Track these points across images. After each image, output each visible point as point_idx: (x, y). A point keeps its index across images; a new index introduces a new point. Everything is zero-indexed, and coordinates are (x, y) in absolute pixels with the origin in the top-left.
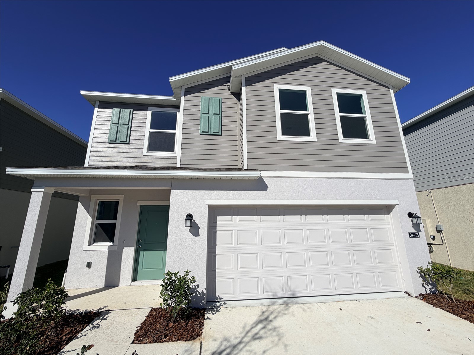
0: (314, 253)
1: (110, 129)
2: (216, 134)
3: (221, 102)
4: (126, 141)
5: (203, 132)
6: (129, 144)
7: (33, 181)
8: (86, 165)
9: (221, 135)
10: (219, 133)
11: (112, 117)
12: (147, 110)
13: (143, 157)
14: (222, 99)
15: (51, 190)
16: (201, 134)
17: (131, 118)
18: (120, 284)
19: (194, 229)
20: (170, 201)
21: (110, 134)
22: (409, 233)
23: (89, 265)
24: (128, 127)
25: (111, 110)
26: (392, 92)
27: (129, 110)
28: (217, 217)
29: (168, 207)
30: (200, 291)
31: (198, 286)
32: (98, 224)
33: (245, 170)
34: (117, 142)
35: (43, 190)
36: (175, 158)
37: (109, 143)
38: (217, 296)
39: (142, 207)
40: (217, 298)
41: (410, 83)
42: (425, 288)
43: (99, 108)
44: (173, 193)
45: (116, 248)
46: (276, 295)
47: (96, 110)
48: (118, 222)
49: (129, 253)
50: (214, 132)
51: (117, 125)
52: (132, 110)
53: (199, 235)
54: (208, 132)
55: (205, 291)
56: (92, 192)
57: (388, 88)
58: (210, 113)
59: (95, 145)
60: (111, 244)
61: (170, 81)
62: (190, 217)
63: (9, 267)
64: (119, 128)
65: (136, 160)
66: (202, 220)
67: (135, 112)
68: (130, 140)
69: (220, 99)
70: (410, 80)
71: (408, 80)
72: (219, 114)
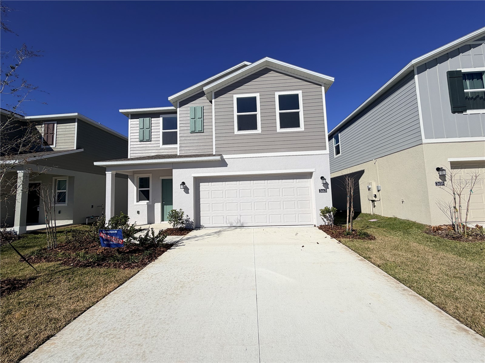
0: (257, 203)
1: (139, 133)
2: (200, 132)
3: (202, 109)
4: (149, 140)
5: (192, 131)
6: (151, 141)
7: (106, 168)
8: (129, 157)
9: (203, 132)
10: (202, 131)
11: (139, 124)
12: (159, 117)
13: (160, 149)
14: (203, 107)
15: (115, 172)
16: (191, 133)
17: (150, 124)
18: (155, 223)
19: (186, 190)
20: (172, 176)
21: (139, 135)
22: (319, 190)
23: (138, 212)
24: (149, 130)
25: (138, 120)
26: (323, 88)
27: (149, 118)
28: (200, 183)
29: (172, 180)
30: (191, 221)
31: (190, 218)
32: (140, 190)
33: (214, 155)
34: (144, 141)
35: (111, 172)
36: (176, 148)
37: (140, 142)
38: (201, 225)
39: (163, 180)
40: (201, 226)
41: (334, 82)
42: (325, 222)
43: (131, 119)
44: (174, 171)
45: (151, 203)
46: (232, 225)
47: (130, 120)
48: (150, 189)
49: (158, 206)
50: (198, 131)
51: (143, 129)
52: (150, 118)
53: (189, 193)
54: (195, 131)
55: (193, 221)
56: (134, 173)
57: (321, 85)
58: (196, 118)
59: (132, 143)
60: (148, 201)
61: (169, 100)
62: (183, 183)
63: (98, 216)
64: (144, 131)
65: (156, 151)
66: (190, 185)
67: (152, 119)
68: (151, 138)
69: (202, 107)
70: (334, 79)
71: (332, 79)
72: (201, 118)
